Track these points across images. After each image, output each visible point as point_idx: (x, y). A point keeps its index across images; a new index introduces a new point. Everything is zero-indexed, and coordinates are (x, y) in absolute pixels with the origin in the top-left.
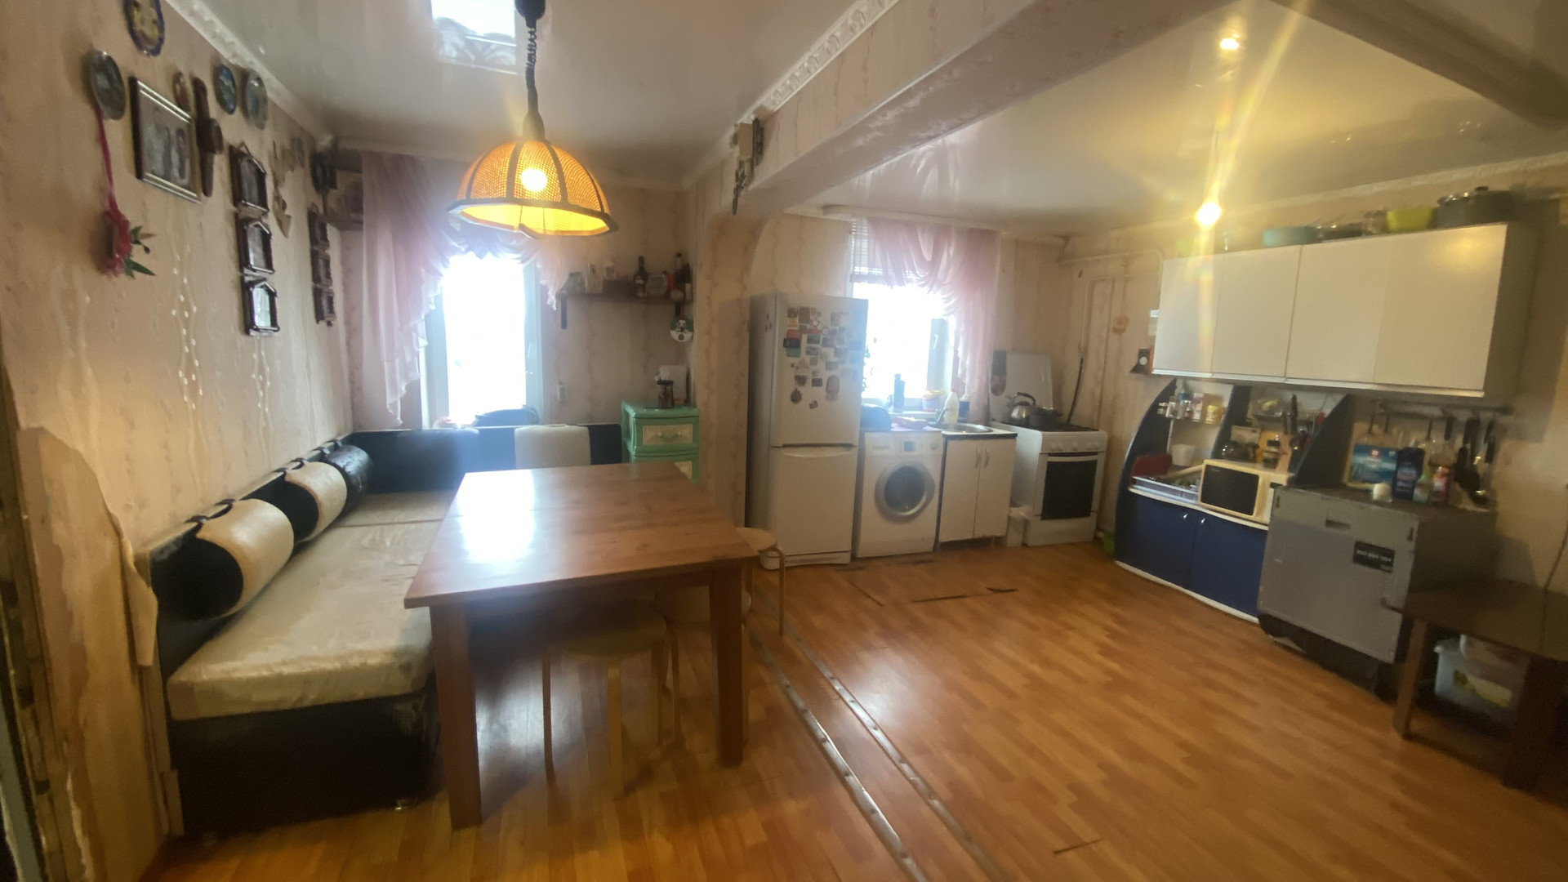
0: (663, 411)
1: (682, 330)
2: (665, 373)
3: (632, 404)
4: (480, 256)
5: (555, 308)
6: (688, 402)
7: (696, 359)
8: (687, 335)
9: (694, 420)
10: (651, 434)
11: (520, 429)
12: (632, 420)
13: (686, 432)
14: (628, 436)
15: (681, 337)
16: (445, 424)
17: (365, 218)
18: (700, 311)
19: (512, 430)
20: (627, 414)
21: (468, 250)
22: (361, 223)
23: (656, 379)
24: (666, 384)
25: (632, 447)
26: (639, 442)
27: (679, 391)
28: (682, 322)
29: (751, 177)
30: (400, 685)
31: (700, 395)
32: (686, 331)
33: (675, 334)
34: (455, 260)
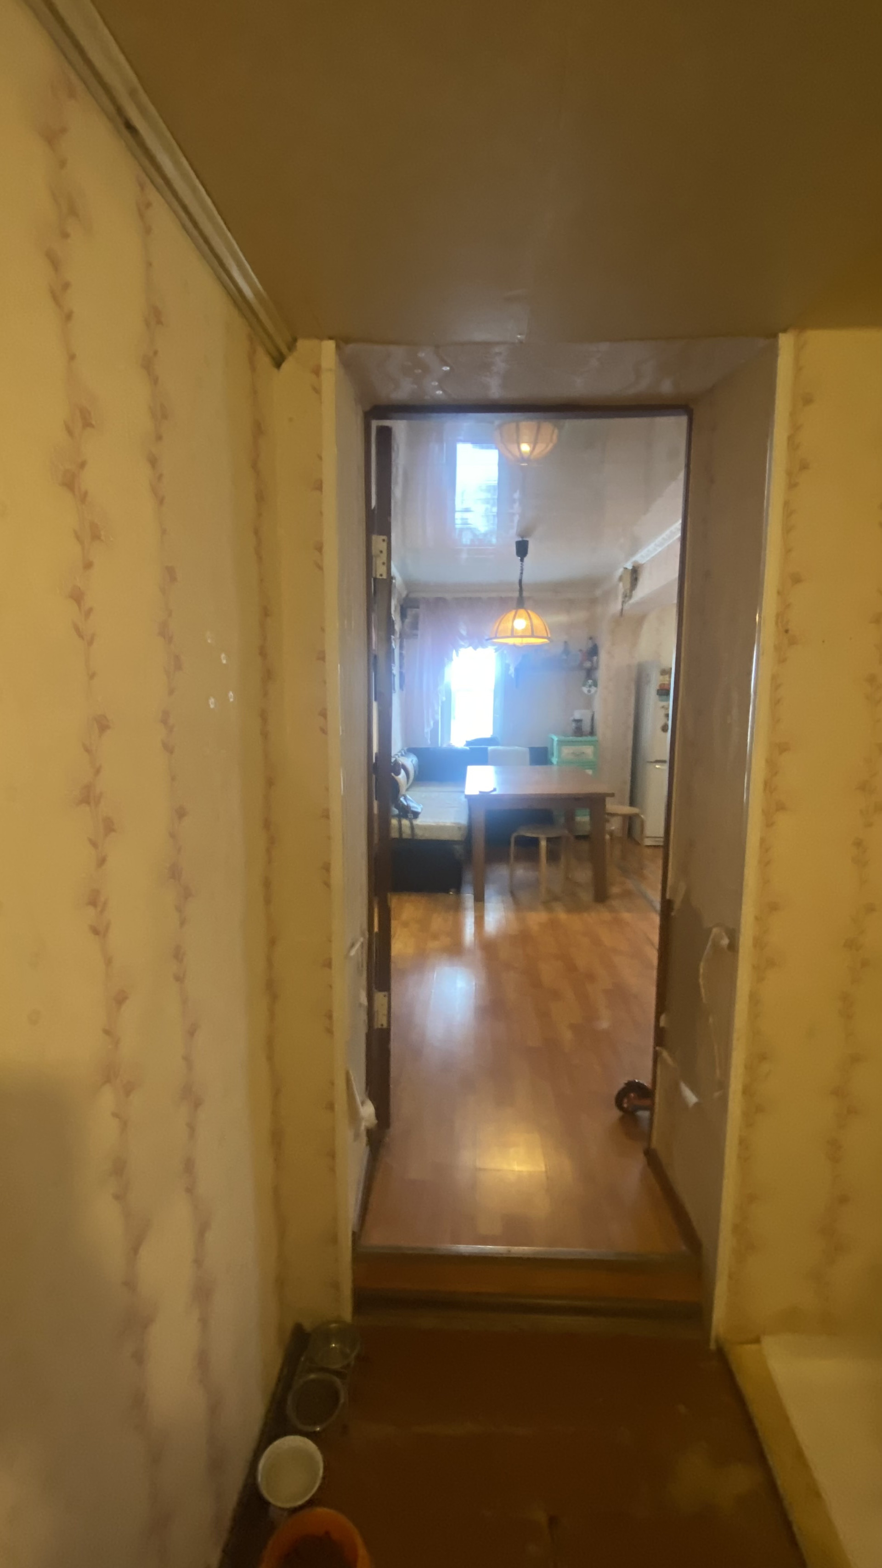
0: (574, 737)
1: (590, 686)
2: (577, 715)
3: (556, 734)
4: (475, 648)
5: (513, 676)
6: (592, 733)
7: (598, 706)
8: (593, 689)
9: (593, 744)
10: (567, 751)
11: (490, 748)
12: (555, 744)
13: (589, 750)
14: (552, 754)
15: (589, 691)
16: (449, 745)
17: (419, 632)
18: (602, 674)
19: (487, 748)
20: (553, 740)
21: (469, 646)
22: (417, 635)
23: (572, 718)
24: (578, 721)
25: (555, 760)
26: (559, 756)
27: (586, 727)
28: (590, 682)
29: (630, 597)
30: (457, 836)
31: (600, 729)
32: (593, 687)
33: (585, 690)
34: (462, 651)
